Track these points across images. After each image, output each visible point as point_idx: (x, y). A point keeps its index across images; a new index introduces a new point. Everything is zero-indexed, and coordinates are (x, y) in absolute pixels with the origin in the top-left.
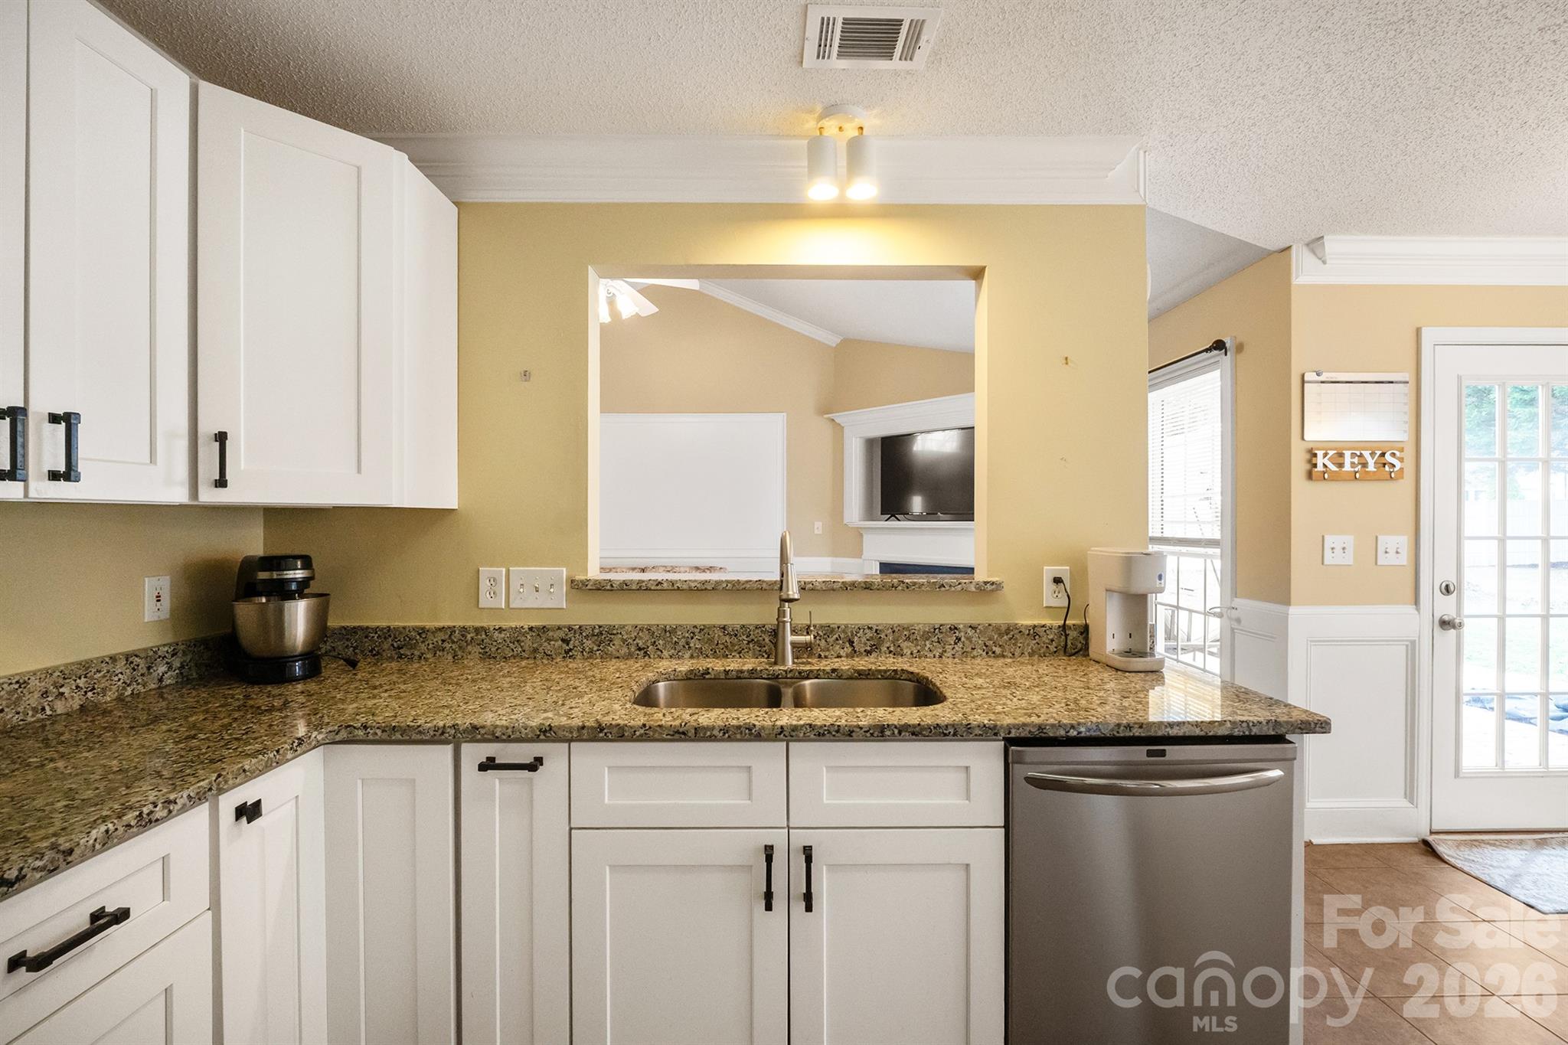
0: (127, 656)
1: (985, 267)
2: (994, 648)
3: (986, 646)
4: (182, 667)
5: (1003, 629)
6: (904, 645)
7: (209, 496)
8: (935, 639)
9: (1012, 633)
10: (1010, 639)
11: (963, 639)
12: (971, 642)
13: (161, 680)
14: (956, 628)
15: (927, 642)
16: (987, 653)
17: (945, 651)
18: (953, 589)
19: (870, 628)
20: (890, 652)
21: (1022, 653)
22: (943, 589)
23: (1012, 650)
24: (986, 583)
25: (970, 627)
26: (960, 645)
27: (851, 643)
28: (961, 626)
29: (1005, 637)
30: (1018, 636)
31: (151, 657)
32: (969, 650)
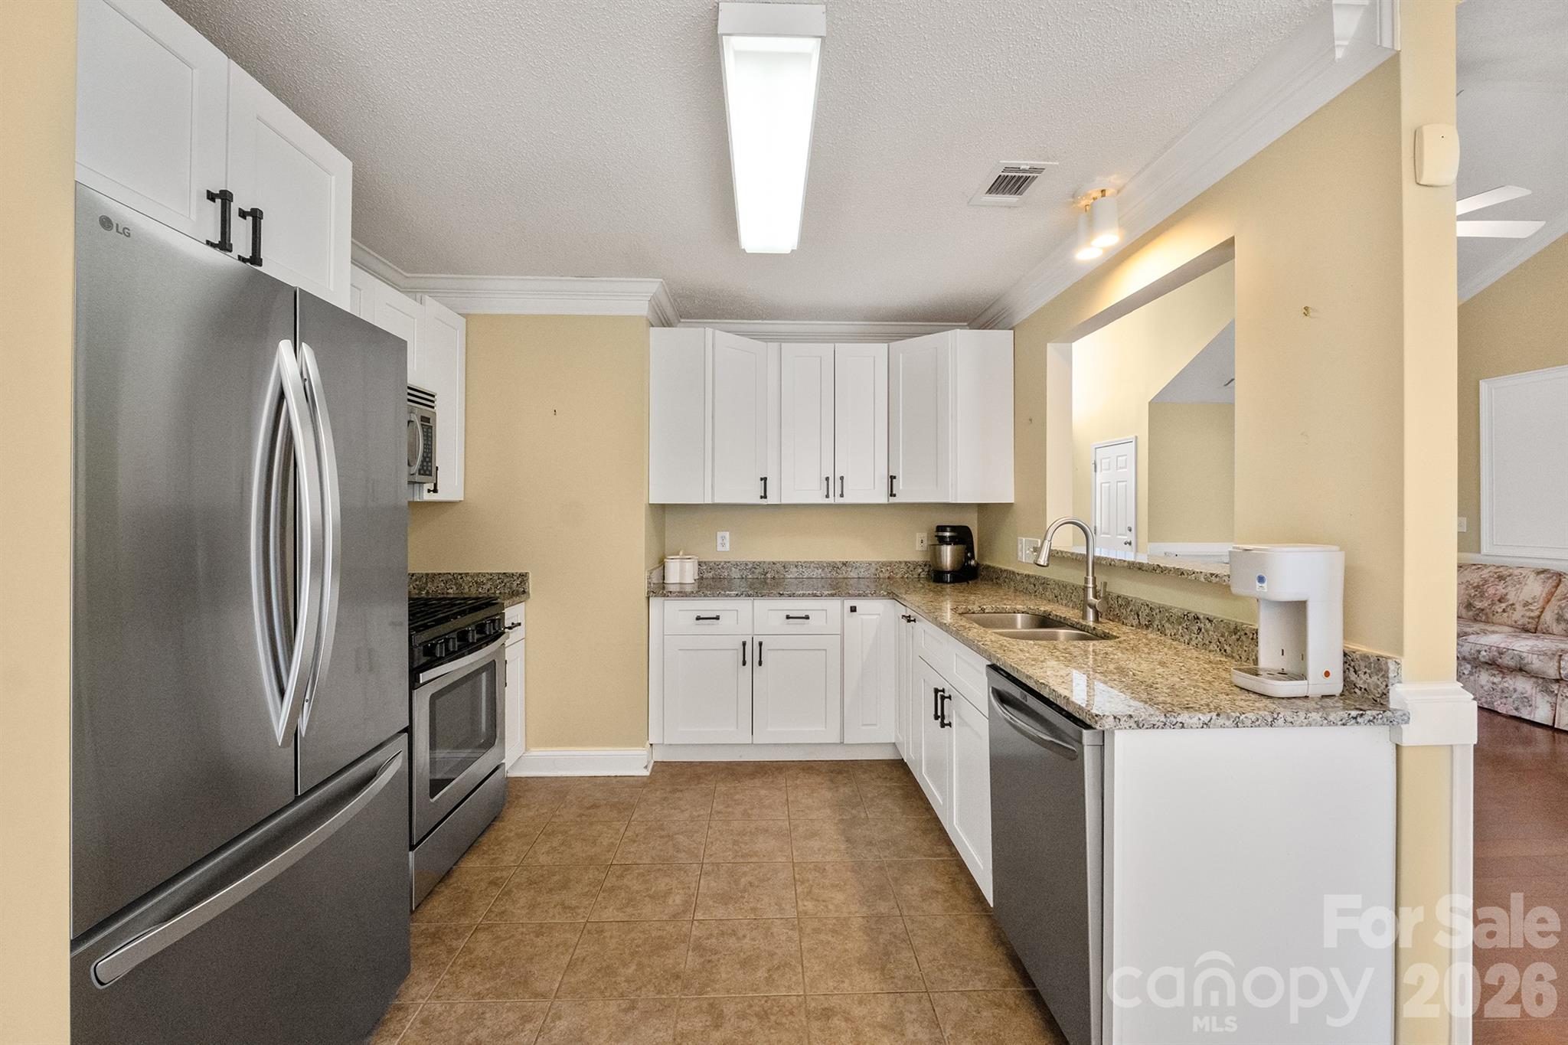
0: (906, 562)
1: (1233, 237)
2: (1226, 647)
3: (1220, 642)
4: (929, 571)
5: (1232, 627)
6: (1167, 625)
7: (893, 500)
8: (1184, 625)
9: (1239, 634)
10: (1238, 640)
11: (1203, 630)
12: (1208, 634)
13: (919, 575)
14: (1198, 618)
15: (1180, 627)
16: (1220, 650)
17: (1191, 639)
18: (1190, 577)
19: (1148, 605)
20: (1159, 630)
21: (1248, 659)
22: (1183, 576)
23: (1240, 652)
24: (1212, 575)
25: (1208, 619)
26: (1201, 635)
27: (1138, 615)
28: (1201, 617)
29: (1234, 637)
30: (1244, 638)
31: (916, 565)
32: (1207, 643)
